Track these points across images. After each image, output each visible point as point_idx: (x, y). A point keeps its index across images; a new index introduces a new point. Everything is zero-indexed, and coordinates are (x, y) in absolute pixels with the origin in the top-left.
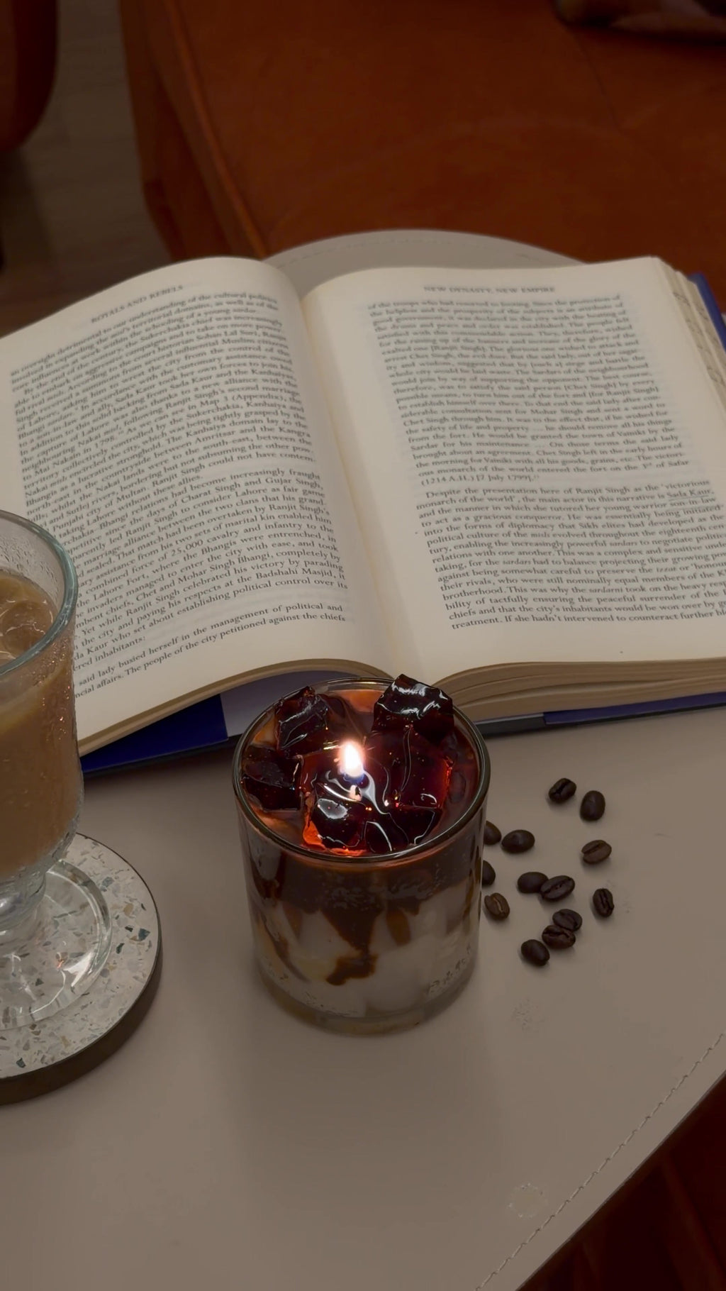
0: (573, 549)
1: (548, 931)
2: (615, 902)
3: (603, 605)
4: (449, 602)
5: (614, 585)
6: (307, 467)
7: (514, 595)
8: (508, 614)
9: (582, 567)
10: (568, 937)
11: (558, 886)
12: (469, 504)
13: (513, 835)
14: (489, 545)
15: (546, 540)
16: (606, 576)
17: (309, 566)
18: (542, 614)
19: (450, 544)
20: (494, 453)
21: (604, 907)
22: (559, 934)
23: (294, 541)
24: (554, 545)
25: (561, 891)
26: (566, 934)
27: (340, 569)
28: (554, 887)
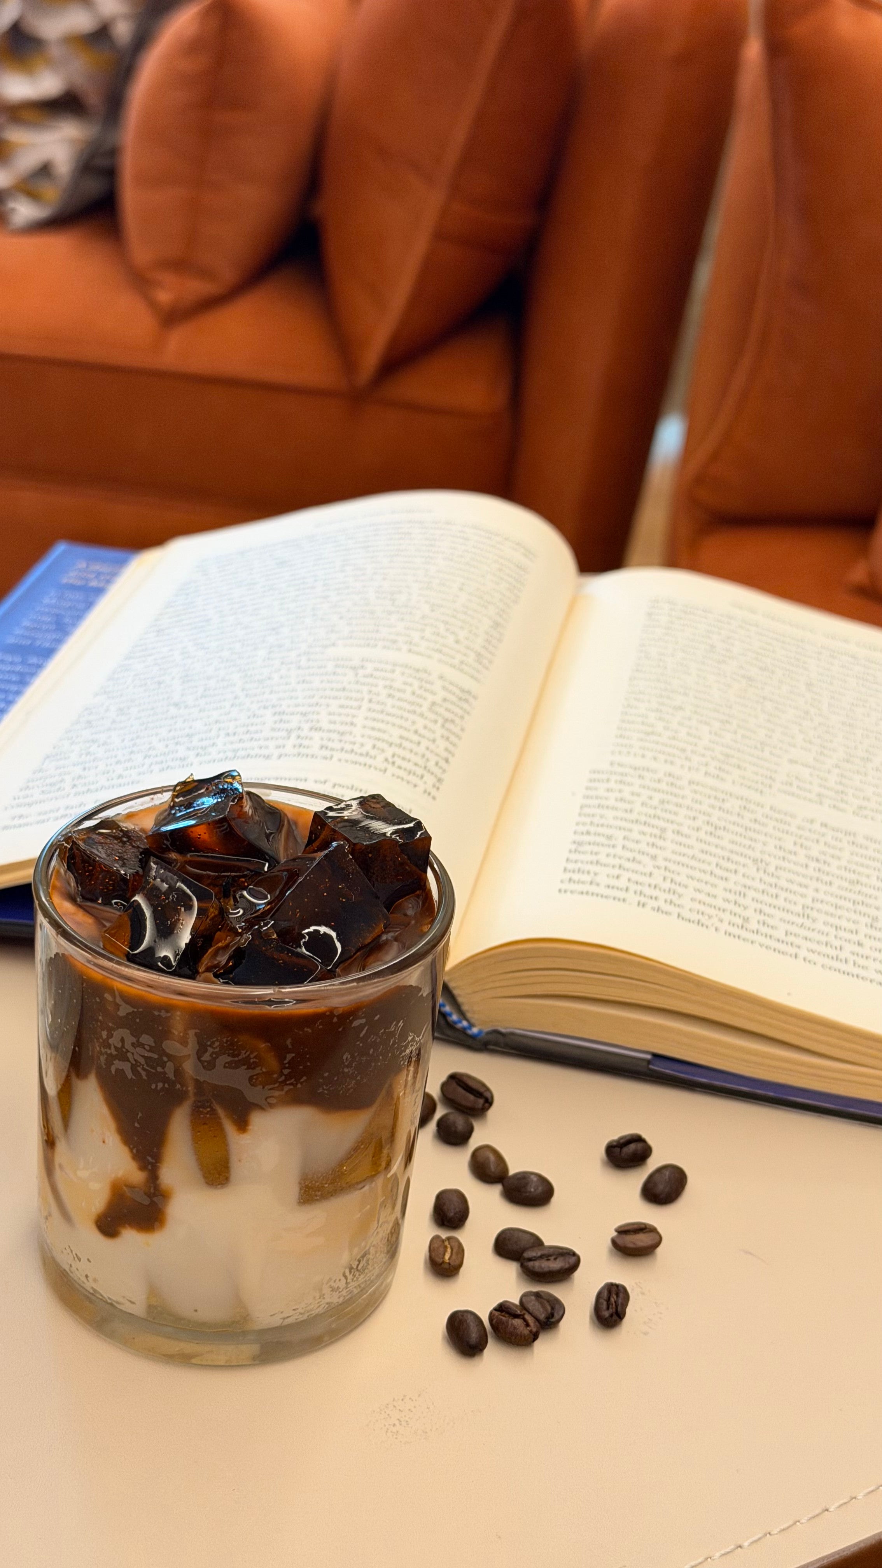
0: (781, 873)
1: (503, 1308)
2: (629, 1310)
3: (791, 939)
4: (571, 866)
5: (819, 926)
6: (467, 683)
7: (667, 885)
8: (643, 900)
9: (783, 895)
10: (527, 1325)
11: (552, 1258)
12: (663, 786)
13: (524, 1177)
14: (663, 830)
15: (750, 853)
16: (814, 914)
17: (396, 759)
18: (695, 917)
19: (610, 814)
20: (727, 756)
21: (608, 1308)
22: (516, 1316)
23: (396, 733)
24: (755, 861)
25: (556, 1265)
26: (525, 1320)
27: (440, 780)
28: (546, 1257)
